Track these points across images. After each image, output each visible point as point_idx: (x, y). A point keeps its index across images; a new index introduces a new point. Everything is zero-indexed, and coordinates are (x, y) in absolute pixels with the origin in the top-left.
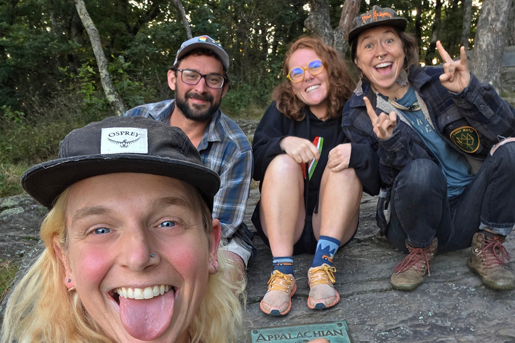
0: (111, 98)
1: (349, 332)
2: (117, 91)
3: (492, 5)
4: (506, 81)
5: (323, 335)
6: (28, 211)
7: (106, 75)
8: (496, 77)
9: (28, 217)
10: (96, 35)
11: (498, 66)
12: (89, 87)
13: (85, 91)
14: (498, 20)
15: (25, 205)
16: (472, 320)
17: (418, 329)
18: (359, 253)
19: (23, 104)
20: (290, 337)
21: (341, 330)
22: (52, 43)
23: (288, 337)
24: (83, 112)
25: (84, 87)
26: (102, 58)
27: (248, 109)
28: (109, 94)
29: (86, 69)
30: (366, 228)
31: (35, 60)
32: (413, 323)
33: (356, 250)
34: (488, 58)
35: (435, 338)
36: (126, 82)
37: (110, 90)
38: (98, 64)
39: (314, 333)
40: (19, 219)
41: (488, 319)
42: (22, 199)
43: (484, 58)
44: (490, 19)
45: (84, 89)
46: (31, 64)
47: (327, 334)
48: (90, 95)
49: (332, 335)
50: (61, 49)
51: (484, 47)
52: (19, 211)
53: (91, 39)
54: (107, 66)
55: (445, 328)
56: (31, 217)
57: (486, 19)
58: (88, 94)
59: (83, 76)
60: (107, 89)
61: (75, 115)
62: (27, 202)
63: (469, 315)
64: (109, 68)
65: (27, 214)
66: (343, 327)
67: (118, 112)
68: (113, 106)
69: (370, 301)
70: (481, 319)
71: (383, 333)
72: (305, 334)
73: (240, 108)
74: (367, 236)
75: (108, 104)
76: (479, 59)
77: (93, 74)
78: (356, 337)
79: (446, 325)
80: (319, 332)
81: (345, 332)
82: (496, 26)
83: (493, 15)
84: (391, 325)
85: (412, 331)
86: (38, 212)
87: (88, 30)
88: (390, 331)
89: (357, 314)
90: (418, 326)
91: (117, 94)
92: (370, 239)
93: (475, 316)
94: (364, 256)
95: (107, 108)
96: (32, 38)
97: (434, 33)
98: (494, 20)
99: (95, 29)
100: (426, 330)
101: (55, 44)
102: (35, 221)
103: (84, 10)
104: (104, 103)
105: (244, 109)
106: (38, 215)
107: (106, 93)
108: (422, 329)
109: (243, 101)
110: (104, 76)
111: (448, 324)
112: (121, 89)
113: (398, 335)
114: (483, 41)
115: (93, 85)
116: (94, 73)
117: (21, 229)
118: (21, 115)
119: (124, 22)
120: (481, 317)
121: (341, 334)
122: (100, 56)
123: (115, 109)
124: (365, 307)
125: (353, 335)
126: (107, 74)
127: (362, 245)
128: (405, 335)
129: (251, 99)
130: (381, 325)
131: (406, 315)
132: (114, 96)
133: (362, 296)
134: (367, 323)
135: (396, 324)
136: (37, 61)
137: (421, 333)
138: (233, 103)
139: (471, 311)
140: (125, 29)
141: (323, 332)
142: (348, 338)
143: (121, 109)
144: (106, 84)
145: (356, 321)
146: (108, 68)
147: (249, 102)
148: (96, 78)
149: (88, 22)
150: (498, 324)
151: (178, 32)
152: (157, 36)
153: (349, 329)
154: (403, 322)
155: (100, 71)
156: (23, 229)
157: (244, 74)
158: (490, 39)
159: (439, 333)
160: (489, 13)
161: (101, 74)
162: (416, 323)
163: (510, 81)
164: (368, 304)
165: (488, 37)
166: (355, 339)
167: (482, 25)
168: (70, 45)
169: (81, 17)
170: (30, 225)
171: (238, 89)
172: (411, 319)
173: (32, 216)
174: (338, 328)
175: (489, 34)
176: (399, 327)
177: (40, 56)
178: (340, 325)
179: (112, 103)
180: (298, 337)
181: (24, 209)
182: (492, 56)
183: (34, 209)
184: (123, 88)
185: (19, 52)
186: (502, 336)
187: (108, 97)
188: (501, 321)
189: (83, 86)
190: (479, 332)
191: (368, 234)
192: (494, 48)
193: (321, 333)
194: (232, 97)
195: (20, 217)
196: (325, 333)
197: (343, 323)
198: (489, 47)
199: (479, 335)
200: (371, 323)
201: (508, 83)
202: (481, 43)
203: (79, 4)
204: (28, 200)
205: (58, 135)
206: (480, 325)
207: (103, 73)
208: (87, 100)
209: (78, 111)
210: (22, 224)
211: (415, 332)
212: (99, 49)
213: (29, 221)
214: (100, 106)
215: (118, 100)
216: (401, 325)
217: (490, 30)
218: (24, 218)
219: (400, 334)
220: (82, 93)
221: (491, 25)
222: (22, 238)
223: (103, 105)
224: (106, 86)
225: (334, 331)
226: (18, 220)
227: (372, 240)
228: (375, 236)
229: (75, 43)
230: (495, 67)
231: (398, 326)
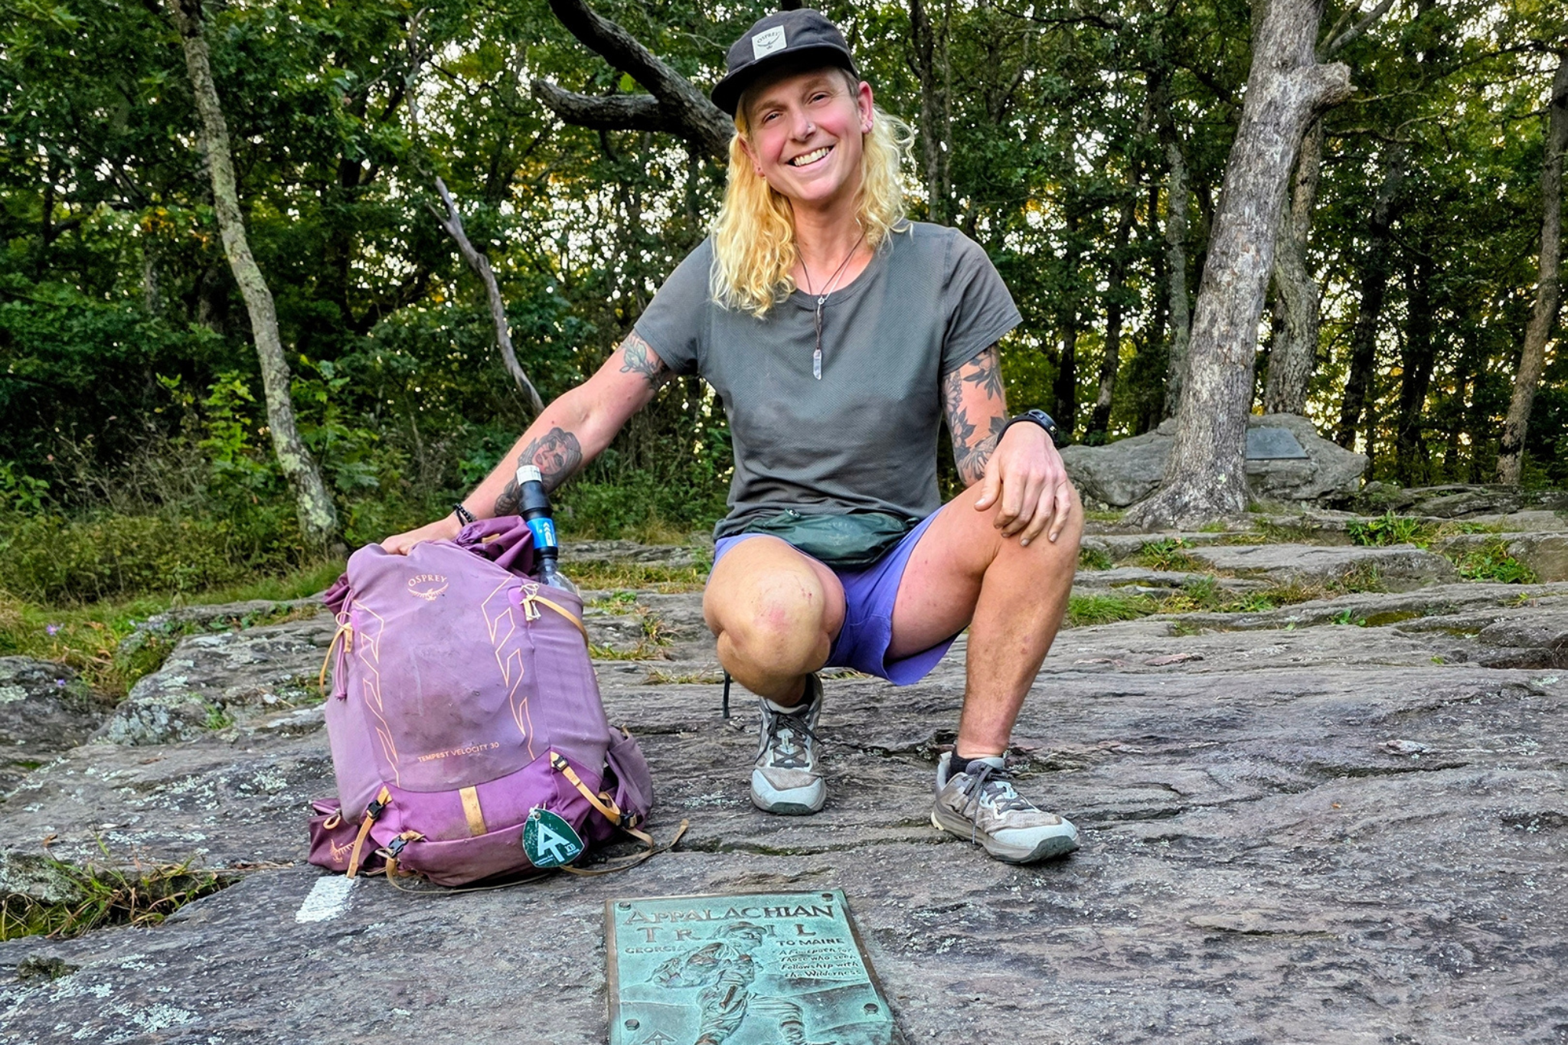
0: (291, 463)
1: (849, 913)
2: (308, 447)
3: (1222, 303)
4: (1267, 490)
5: (788, 914)
6: (38, 698)
7: (282, 404)
8: (1235, 466)
9: (37, 712)
10: (266, 304)
11: (1237, 440)
12: (232, 431)
13: (219, 443)
14: (1235, 337)
15: (29, 681)
16: (1132, 899)
17: (1008, 910)
18: (886, 776)
19: (50, 457)
20: (709, 918)
21: (829, 907)
22: (145, 325)
23: (704, 917)
24: (209, 490)
25: (220, 432)
26: (277, 360)
27: (644, 529)
28: (285, 451)
29: (230, 387)
30: (903, 727)
31: (90, 370)
32: (998, 897)
33: (878, 770)
34: (1214, 420)
35: (1047, 929)
36: (332, 429)
37: (289, 443)
38: (264, 374)
39: (766, 910)
40: (11, 717)
41: (1170, 897)
42: (27, 667)
43: (1206, 421)
44: (1216, 333)
45: (216, 437)
46: (77, 375)
47: (796, 914)
48: (234, 452)
49: (809, 915)
50: (167, 342)
51: (1205, 395)
52: (12, 697)
53: (253, 313)
54: (286, 381)
55: (1071, 911)
56: (45, 715)
57: (1207, 333)
58: (229, 450)
59: (220, 403)
60: (282, 439)
61: (187, 498)
62: (37, 675)
63: (1127, 889)
64: (293, 387)
65: (34, 705)
66: (837, 903)
67: (307, 498)
68: (293, 482)
69: (902, 855)
70: (1155, 897)
71: (926, 914)
72: (744, 911)
73: (622, 526)
74: (904, 744)
75: (281, 479)
76: (1195, 422)
77: (246, 401)
78: (864, 921)
79: (1073, 905)
80: (778, 909)
81: (838, 911)
82: (1230, 349)
83: (1222, 326)
84: (946, 899)
85: (995, 913)
86: (65, 702)
87: (247, 294)
88: (943, 911)
89: (870, 877)
90: (1006, 903)
91: (308, 454)
92: (912, 750)
93: (1142, 892)
94: (897, 783)
95: (276, 486)
96: (92, 309)
97: (1104, 384)
98: (1225, 337)
99: (266, 290)
100: (1026, 912)
101: (150, 328)
102: (56, 725)
103: (242, 245)
104: (271, 473)
105: (633, 529)
106: (65, 709)
107: (279, 449)
108: (1016, 911)
109: (630, 510)
110: (277, 406)
111: (1080, 904)
112: (317, 443)
113: (961, 919)
114: (1203, 383)
115: (245, 428)
116: (251, 398)
117: (12, 743)
118: (38, 487)
119: (337, 301)
120: (1155, 893)
121: (830, 914)
122: (270, 356)
123: (298, 490)
124: (890, 867)
125: (858, 918)
126: (287, 401)
127: (893, 761)
128: (977, 920)
129: (652, 508)
130: (923, 897)
131: (980, 882)
132: (298, 457)
133: (882, 848)
134: (892, 893)
135: (959, 898)
136: (95, 372)
137: (1015, 919)
138: (606, 512)
139: (1133, 880)
140: (338, 316)
141: (787, 909)
142: (845, 923)
143: (313, 491)
144: (281, 425)
145: (867, 890)
146: (289, 386)
147: (648, 514)
148: (254, 410)
149: (247, 273)
150: (1193, 907)
151: (474, 327)
152: (422, 331)
153: (850, 907)
154: (973, 893)
155: (267, 391)
156: (20, 742)
157: (638, 447)
158: (1217, 378)
159: (1056, 921)
160: (1213, 321)
161: (269, 401)
162: (1004, 897)
163: (1276, 492)
164: (896, 860)
165: (1214, 374)
166: (862, 925)
167: (1198, 346)
168: (192, 332)
169: (232, 260)
170: (39, 734)
171: (620, 481)
172: (992, 890)
173: (49, 710)
174: (822, 904)
175: (1216, 368)
176: (964, 905)
177: (104, 359)
178: (828, 896)
179: (292, 474)
180: (726, 917)
181: (27, 691)
182: (1223, 418)
183: (56, 692)
184: (325, 440)
185: (49, 346)
186: (1198, 927)
187: (281, 457)
188: (1201, 902)
189: (216, 429)
190: (1148, 920)
191: (909, 738)
192: (1226, 399)
193: (783, 911)
194: (604, 495)
195: (14, 711)
196: (792, 911)
197: (835, 895)
198: (1217, 397)
199: (1147, 926)
200: (900, 893)
201: (1273, 497)
202: (1198, 386)
203: (230, 229)
204: (40, 670)
205: (134, 545)
206: (1152, 908)
207: (277, 397)
208: (224, 463)
209: (197, 488)
210: (17, 730)
211: (1002, 917)
212: (271, 339)
213: (37, 724)
214: (258, 480)
215: (308, 469)
216: (969, 900)
217: (1217, 358)
218: (23, 715)
219: (965, 919)
220: (213, 446)
221: (1220, 346)
222: (16, 762)
223: (268, 478)
224: (278, 430)
225: (814, 908)
226: (7, 720)
227: (917, 752)
228: (923, 744)
229: (205, 331)
230: (1231, 442)
231: (963, 901)
